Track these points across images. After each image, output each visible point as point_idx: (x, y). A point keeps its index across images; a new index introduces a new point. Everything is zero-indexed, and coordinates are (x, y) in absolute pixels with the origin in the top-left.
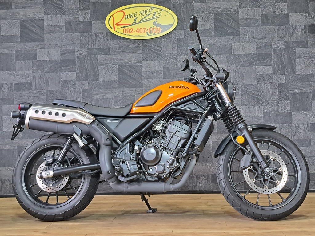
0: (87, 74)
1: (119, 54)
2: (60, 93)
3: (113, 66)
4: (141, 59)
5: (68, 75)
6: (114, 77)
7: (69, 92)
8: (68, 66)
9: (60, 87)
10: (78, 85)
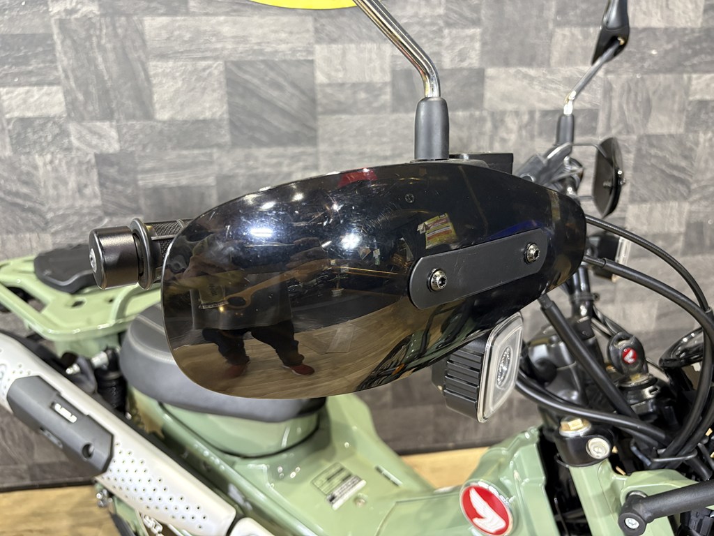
0: (106, 92)
1: (227, 14)
2: (13, 167)
3: (204, 64)
4: (310, 37)
5: (32, 100)
6: (212, 106)
7: (45, 164)
8: (25, 60)
9: (9, 147)
10: (79, 139)
